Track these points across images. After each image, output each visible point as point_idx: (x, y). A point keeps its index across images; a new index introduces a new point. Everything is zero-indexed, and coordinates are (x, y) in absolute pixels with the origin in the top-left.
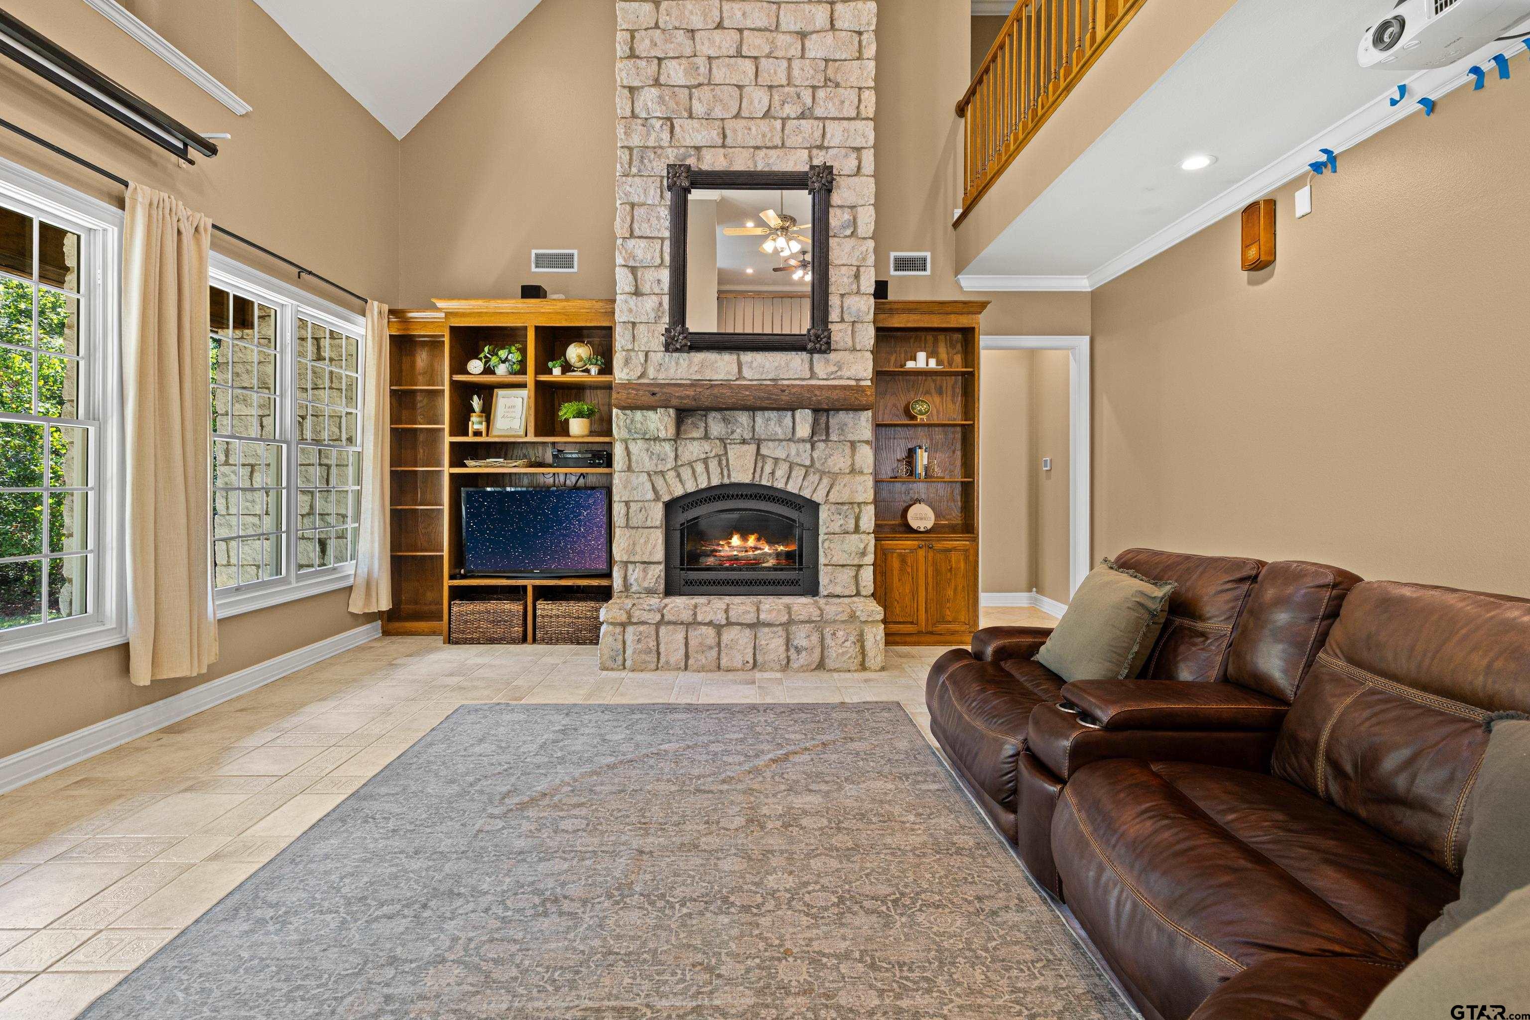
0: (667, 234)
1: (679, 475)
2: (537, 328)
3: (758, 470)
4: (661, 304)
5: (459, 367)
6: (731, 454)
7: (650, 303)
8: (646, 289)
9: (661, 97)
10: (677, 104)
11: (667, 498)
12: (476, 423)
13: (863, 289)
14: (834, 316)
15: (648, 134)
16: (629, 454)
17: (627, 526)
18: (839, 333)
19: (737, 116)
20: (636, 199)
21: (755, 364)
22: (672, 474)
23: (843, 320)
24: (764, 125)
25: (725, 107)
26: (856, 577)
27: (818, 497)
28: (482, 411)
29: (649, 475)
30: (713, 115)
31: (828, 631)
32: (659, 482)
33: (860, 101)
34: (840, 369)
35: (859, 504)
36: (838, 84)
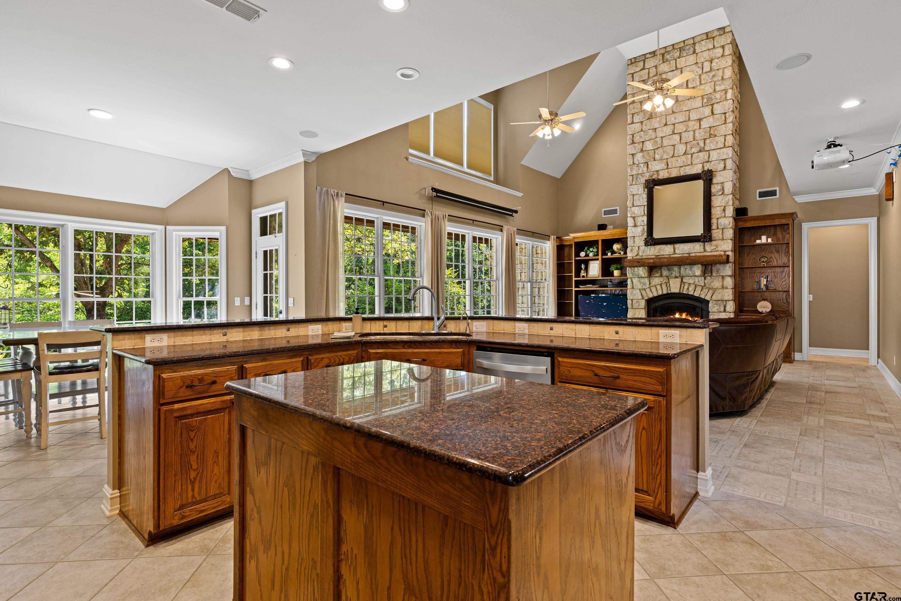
0: (646, 204)
1: (651, 290)
2: (602, 240)
3: (682, 288)
4: (644, 229)
5: (577, 255)
6: (670, 282)
7: (639, 229)
8: (638, 224)
9: (643, 156)
10: (649, 157)
11: (646, 298)
12: (583, 273)
13: (727, 215)
14: (714, 227)
15: (639, 169)
16: (632, 282)
17: (632, 308)
18: (716, 233)
19: (673, 156)
20: (635, 193)
21: (680, 248)
22: (648, 290)
23: (718, 228)
24: (684, 158)
25: (668, 154)
27: (708, 298)
28: (585, 269)
29: (640, 290)
30: (663, 158)
32: (644, 293)
33: (725, 140)
34: (717, 247)
35: (726, 301)
36: (715, 136)
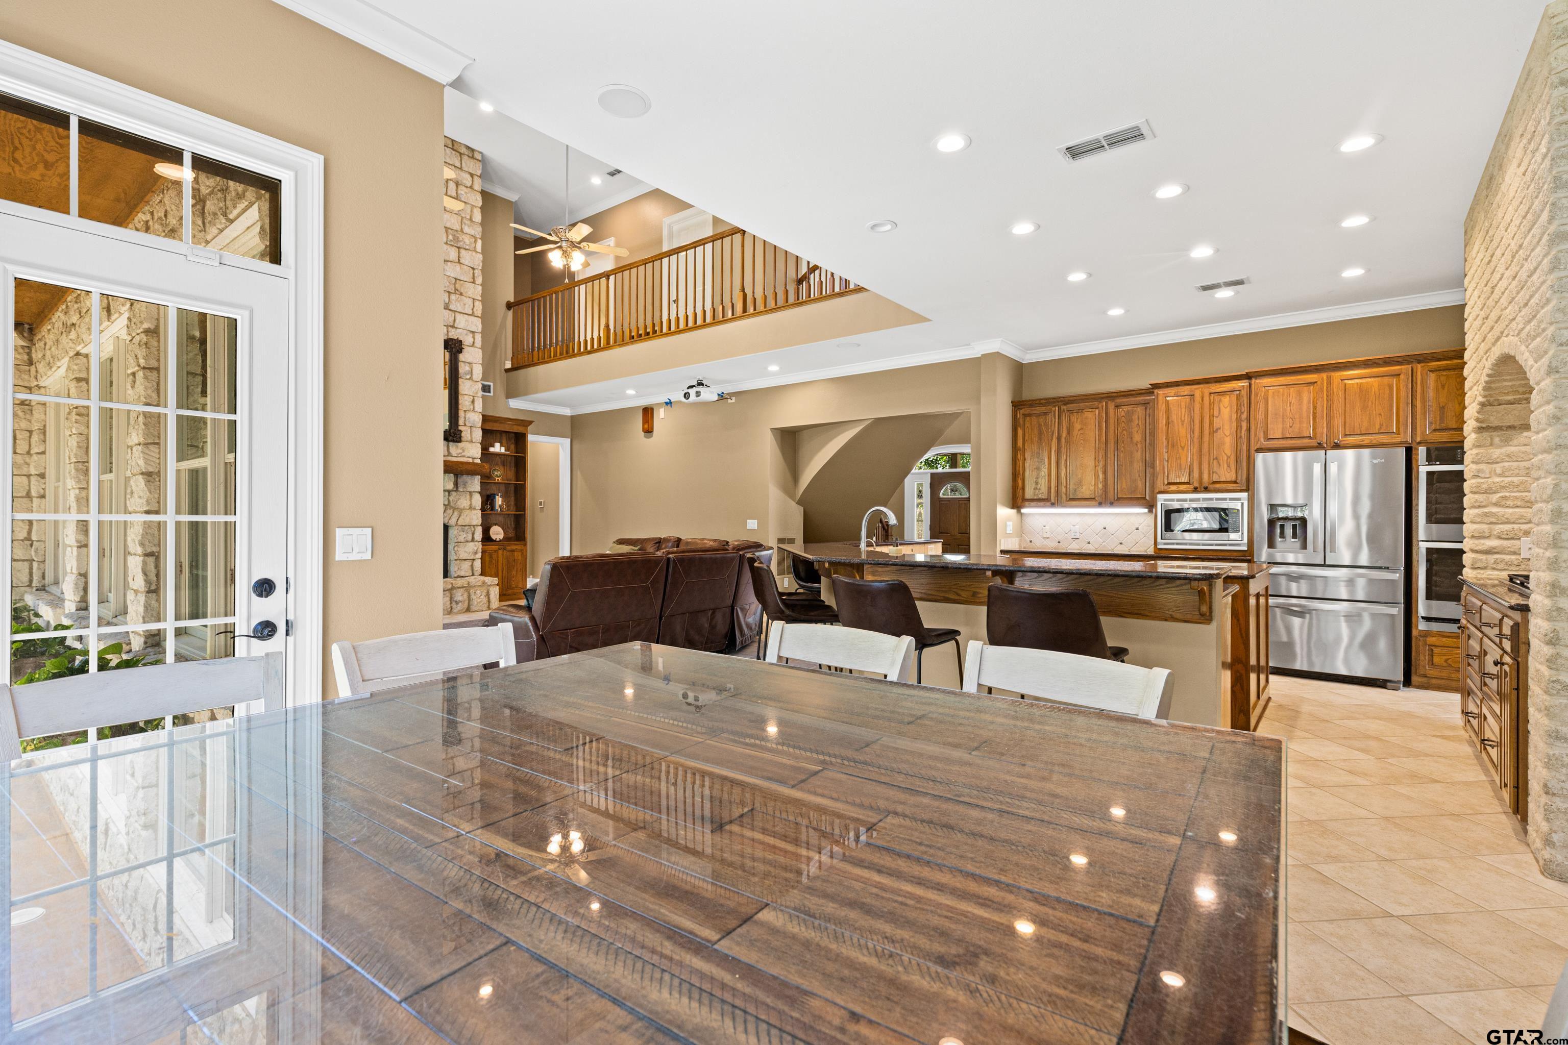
13: (476, 409)
14: (461, 422)
18: (463, 432)
23: (465, 425)
26: (472, 566)
27: (452, 522)
31: (472, 591)
33: (473, 306)
34: (464, 451)
35: (474, 526)
36: (461, 294)
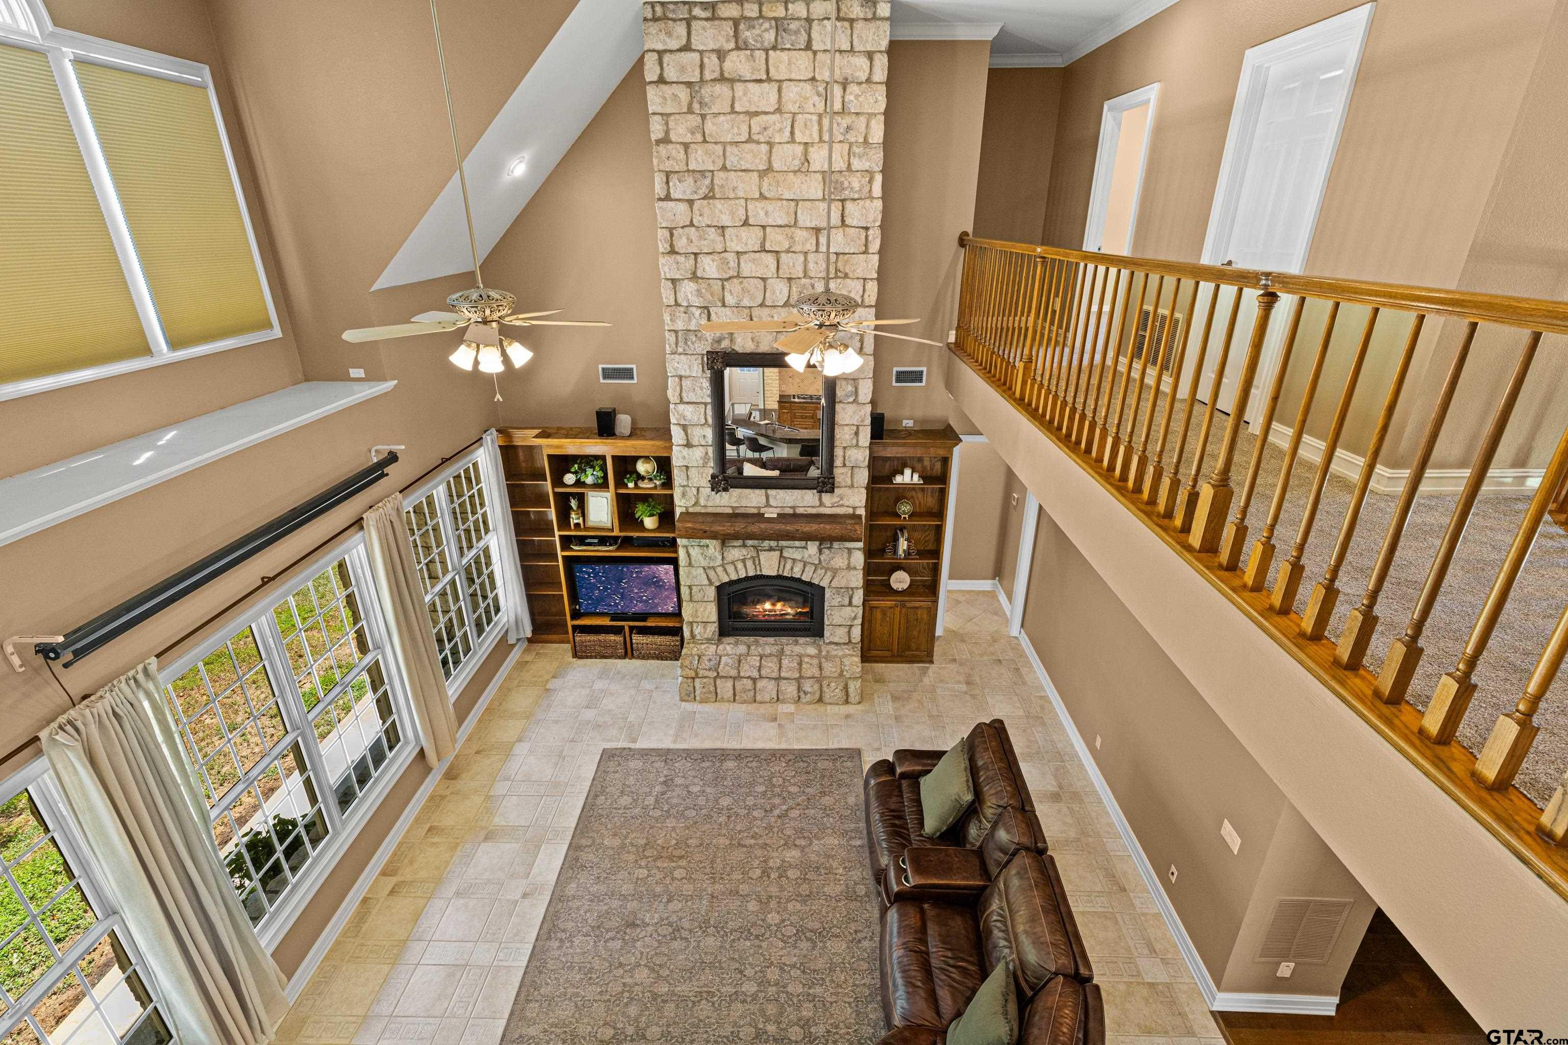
0: (709, 400)
1: (725, 570)
2: (614, 457)
3: (782, 567)
4: (707, 453)
5: (558, 481)
6: (761, 557)
7: (698, 453)
8: (695, 442)
9: (698, 291)
10: (712, 295)
11: (718, 584)
12: (574, 518)
13: (860, 444)
14: (838, 462)
15: (690, 320)
16: (689, 555)
17: (691, 600)
18: (841, 475)
19: (762, 305)
20: (683, 373)
21: (778, 497)
22: (720, 570)
23: (844, 465)
24: (784, 312)
25: (752, 298)
26: (849, 632)
27: (824, 584)
28: (579, 507)
29: (704, 568)
30: (742, 304)
31: (825, 683)
32: (712, 574)
33: (864, 290)
34: (842, 499)
35: (852, 589)
36: (846, 276)
